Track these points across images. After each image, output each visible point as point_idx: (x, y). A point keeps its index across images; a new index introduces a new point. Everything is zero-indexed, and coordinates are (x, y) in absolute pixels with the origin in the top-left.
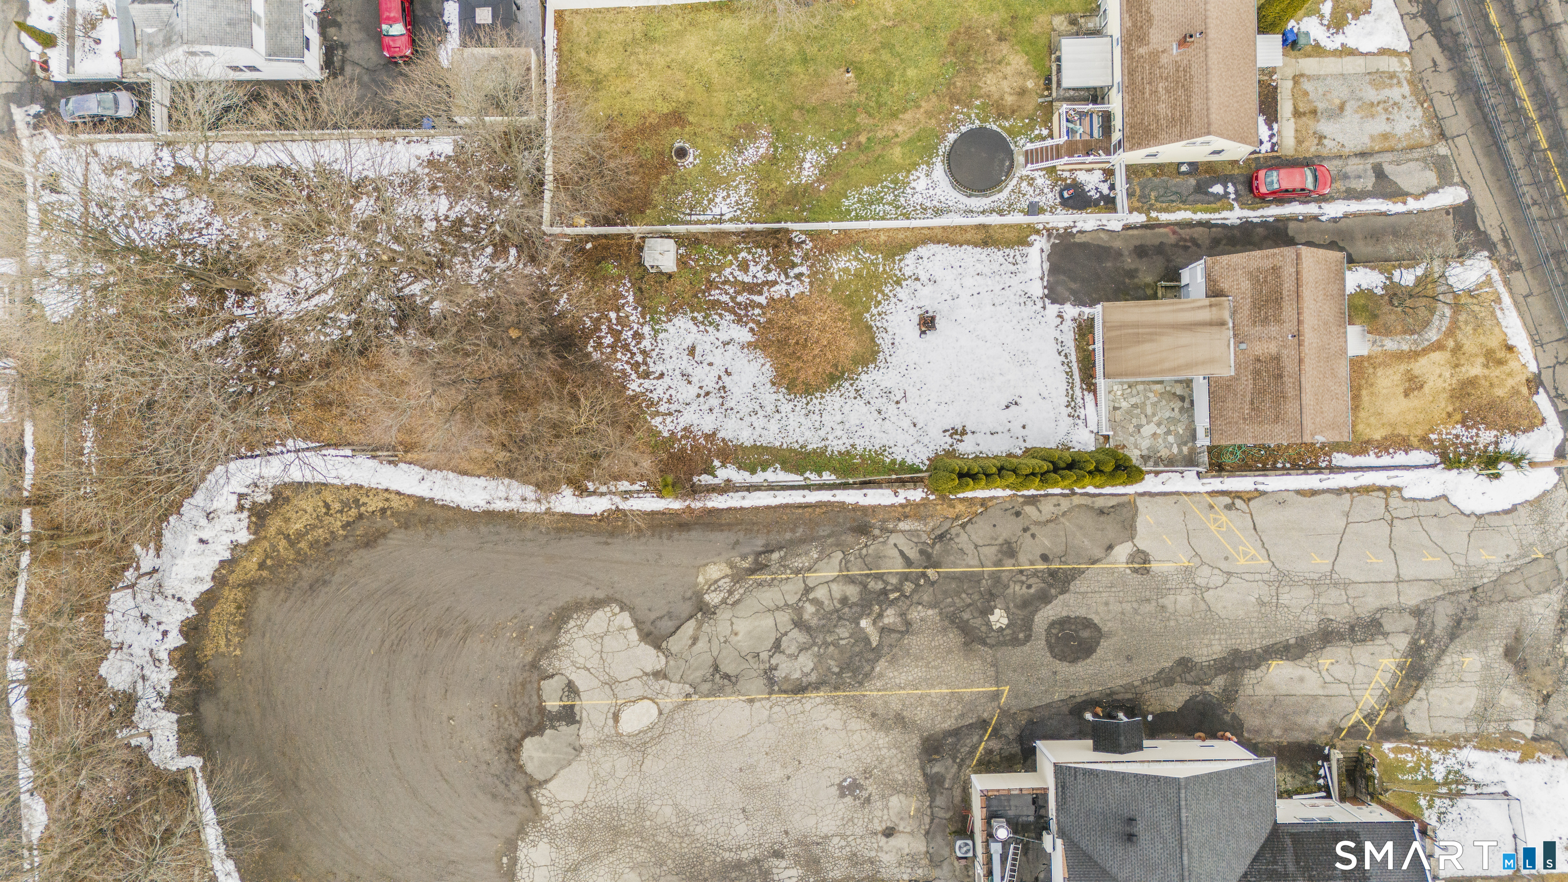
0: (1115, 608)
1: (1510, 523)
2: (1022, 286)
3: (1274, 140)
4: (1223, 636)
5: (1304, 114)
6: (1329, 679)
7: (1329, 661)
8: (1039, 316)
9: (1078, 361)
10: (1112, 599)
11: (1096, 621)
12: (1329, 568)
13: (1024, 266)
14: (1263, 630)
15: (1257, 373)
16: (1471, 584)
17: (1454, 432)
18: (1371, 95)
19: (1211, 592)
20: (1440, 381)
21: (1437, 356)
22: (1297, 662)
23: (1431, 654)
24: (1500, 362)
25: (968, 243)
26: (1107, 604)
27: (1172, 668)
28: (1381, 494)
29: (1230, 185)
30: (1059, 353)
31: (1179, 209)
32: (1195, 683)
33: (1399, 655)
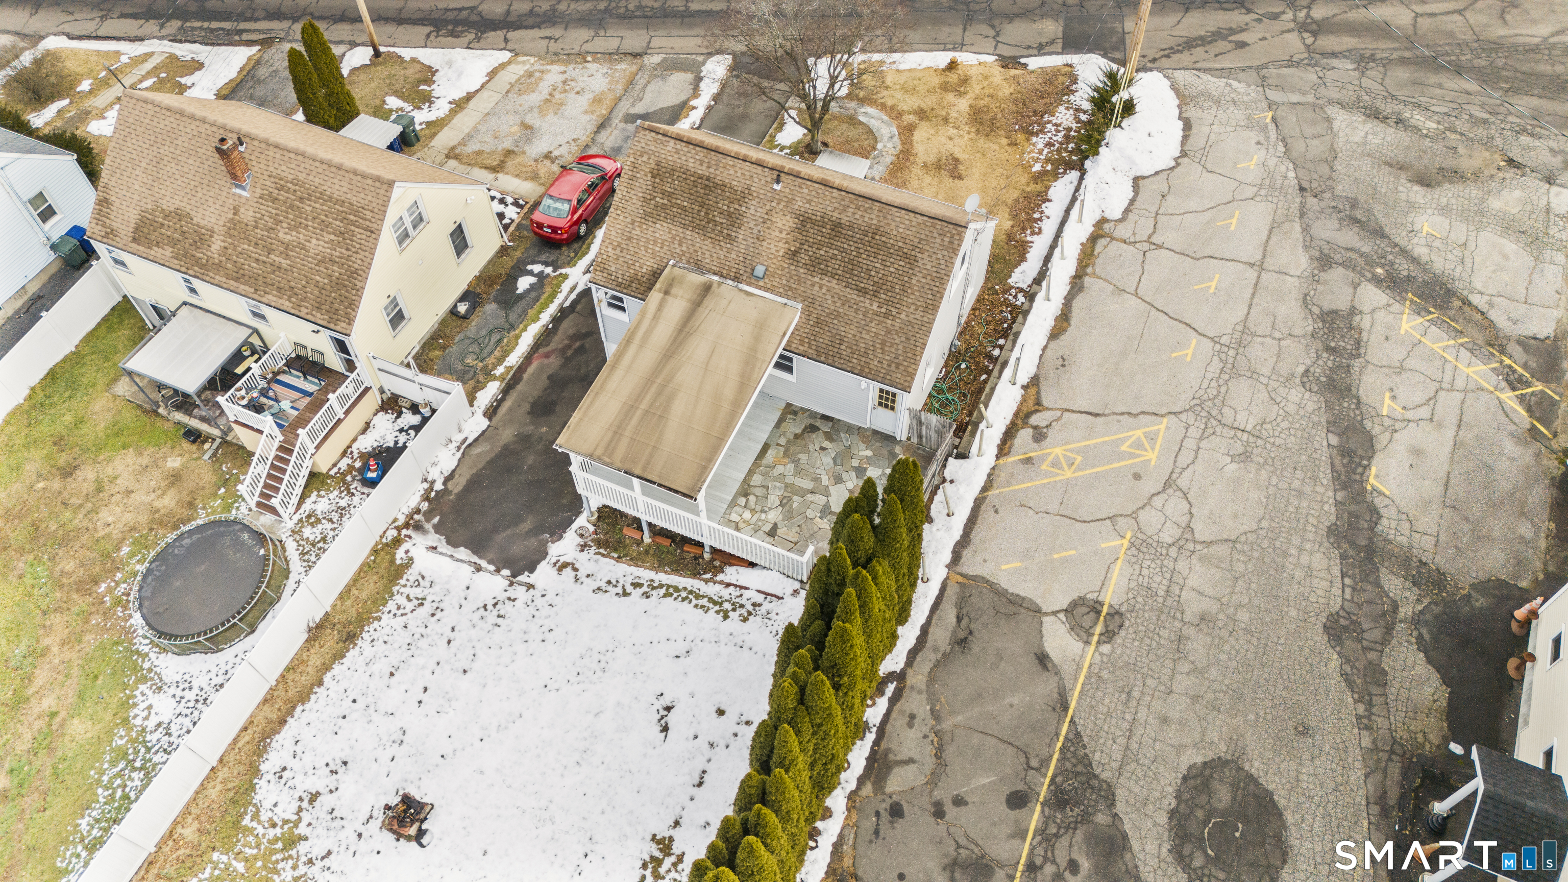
0: (1177, 708)
1: (1206, 130)
2: (468, 607)
3: (509, 200)
4: (1296, 540)
5: (503, 162)
6: (1424, 412)
7: (1387, 401)
8: (539, 602)
9: (656, 570)
10: (1157, 705)
11: (1199, 760)
12: (1208, 344)
13: (436, 588)
14: (1299, 474)
15: (816, 266)
16: (1294, 191)
17: (1041, 146)
18: (535, 98)
19: (1197, 525)
20: (957, 140)
21: (919, 135)
22: (1378, 447)
23: (1404, 268)
24: (965, 81)
25: (327, 668)
26: (1165, 720)
27: (1346, 659)
28: (1102, 242)
29: (529, 267)
30: (625, 594)
31: (518, 337)
32: (1389, 630)
33: (1396, 307)
